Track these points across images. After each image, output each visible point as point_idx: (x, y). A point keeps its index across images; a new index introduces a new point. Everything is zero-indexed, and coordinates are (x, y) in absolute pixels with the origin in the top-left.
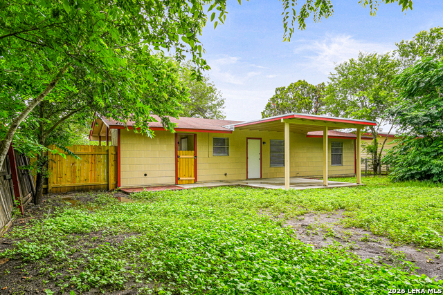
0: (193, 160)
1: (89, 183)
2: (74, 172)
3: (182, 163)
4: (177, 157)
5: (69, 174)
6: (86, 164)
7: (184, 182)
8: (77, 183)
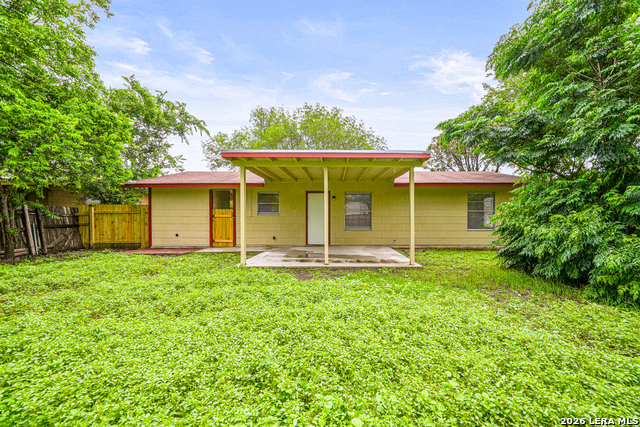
0: (231, 220)
1: (126, 241)
2: (113, 230)
3: (218, 222)
4: (212, 216)
5: (109, 232)
6: (124, 223)
7: (220, 245)
8: (116, 241)
